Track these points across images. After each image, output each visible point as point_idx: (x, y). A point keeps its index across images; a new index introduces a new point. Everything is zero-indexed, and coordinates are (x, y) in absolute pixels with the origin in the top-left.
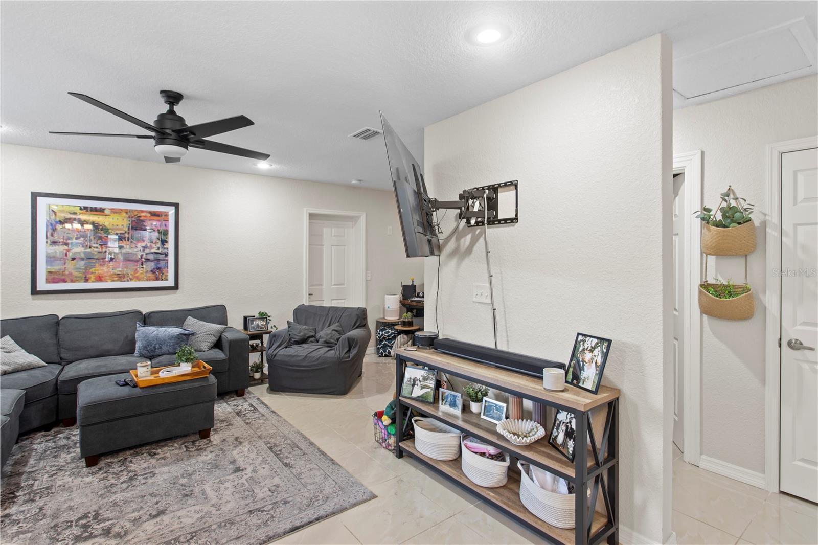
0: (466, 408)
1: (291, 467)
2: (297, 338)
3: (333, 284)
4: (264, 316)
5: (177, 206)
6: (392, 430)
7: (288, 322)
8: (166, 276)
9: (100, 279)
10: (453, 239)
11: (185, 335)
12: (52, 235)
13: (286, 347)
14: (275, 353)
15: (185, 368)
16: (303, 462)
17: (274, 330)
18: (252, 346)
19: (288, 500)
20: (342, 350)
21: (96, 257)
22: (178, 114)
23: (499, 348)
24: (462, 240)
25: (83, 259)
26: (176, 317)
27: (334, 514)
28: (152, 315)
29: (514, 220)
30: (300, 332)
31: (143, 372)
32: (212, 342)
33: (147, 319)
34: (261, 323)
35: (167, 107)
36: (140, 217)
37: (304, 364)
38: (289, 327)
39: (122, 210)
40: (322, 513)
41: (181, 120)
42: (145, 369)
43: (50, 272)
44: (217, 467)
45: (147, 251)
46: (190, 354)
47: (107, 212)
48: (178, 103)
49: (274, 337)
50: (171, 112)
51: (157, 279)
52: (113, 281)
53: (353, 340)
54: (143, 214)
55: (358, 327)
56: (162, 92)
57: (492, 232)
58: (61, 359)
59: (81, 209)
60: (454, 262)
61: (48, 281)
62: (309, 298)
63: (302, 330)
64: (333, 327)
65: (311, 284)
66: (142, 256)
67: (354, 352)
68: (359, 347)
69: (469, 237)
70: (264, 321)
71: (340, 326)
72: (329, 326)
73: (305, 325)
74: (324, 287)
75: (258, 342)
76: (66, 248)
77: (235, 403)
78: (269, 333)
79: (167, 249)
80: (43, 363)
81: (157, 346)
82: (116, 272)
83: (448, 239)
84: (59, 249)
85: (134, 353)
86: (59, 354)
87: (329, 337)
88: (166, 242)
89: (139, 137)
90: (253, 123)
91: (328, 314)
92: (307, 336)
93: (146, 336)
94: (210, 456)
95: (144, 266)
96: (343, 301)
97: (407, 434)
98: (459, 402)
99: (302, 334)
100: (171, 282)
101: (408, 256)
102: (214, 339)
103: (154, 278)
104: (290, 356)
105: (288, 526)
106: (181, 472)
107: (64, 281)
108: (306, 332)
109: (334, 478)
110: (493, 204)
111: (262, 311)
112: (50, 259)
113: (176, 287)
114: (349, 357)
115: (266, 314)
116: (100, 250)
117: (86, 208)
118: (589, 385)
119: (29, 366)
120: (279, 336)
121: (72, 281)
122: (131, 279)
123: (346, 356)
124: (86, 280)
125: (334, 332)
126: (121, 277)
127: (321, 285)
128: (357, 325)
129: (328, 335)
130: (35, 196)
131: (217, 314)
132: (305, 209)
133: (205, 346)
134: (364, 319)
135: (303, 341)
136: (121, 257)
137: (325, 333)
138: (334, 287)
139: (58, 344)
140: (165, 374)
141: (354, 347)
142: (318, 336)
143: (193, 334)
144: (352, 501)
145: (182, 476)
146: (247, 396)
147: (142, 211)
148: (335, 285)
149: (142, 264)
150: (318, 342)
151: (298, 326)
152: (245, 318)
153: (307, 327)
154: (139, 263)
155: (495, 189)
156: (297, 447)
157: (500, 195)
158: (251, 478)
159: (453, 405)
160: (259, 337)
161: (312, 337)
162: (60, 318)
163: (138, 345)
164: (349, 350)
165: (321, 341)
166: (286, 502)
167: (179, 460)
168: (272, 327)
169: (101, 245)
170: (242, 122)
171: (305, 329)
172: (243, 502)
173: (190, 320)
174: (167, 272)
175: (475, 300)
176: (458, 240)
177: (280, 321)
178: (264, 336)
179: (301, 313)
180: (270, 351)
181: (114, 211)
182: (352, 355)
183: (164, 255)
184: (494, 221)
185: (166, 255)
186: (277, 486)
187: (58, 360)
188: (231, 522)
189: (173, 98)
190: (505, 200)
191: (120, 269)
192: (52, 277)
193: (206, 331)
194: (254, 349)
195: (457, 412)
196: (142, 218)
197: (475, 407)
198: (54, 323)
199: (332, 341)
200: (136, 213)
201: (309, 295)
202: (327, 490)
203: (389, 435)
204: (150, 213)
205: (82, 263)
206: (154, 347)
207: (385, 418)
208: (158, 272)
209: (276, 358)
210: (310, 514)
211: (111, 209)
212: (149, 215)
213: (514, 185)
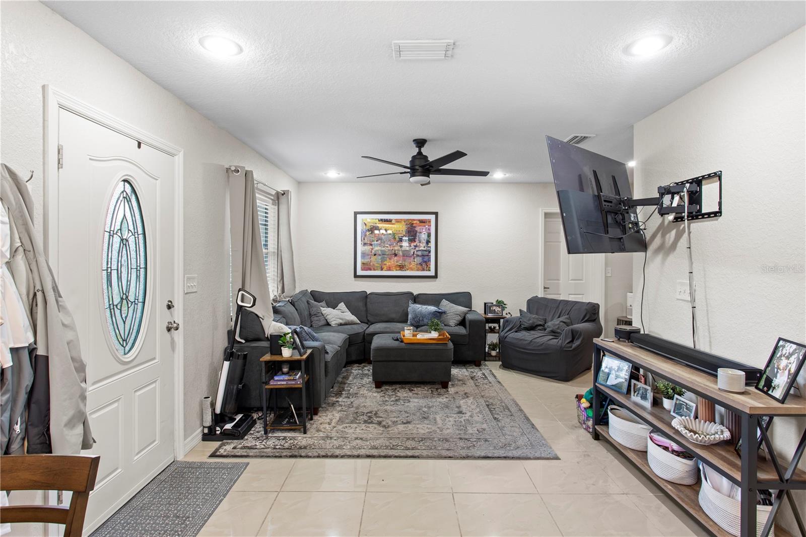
0: (656, 403)
1: (498, 421)
2: (526, 325)
3: (570, 279)
4: (500, 304)
5: (436, 214)
6: (590, 413)
7: (520, 310)
8: (430, 267)
9: (389, 269)
10: (659, 235)
11: (439, 312)
12: (364, 239)
13: (516, 332)
14: (506, 335)
15: (434, 335)
16: (508, 420)
17: (508, 316)
18: (490, 328)
19: (489, 440)
20: (565, 340)
21: (387, 253)
22: (424, 154)
23: (698, 347)
24: (668, 236)
25: (380, 255)
26: (434, 299)
27: (519, 458)
28: (419, 296)
29: (717, 214)
30: (529, 320)
31: (408, 333)
32: (457, 321)
33: (417, 299)
34: (497, 309)
35: (417, 150)
36: (413, 224)
37: (530, 348)
38: (521, 315)
39: (401, 220)
40: (510, 454)
41: (426, 157)
42: (409, 331)
43: (363, 263)
44: (447, 407)
45: (417, 249)
46: (437, 326)
47: (393, 222)
48: (423, 146)
49: (507, 322)
50: (420, 153)
51: (423, 270)
52: (397, 270)
53: (577, 332)
54: (414, 222)
55: (586, 321)
56: (414, 140)
57: (697, 226)
58: (368, 320)
59: (379, 221)
60: (659, 258)
61: (362, 270)
62: (544, 291)
63: (533, 319)
64: (561, 319)
65: (546, 277)
66: (414, 252)
67: (577, 343)
68: (583, 339)
69: (673, 233)
70: (499, 307)
71: (569, 318)
72: (559, 317)
73: (537, 314)
74: (560, 282)
75: (496, 325)
76: (371, 247)
77: (472, 370)
78: (503, 318)
79: (430, 247)
80: (359, 322)
81: (421, 319)
82: (398, 264)
83: (654, 236)
84: (368, 248)
85: (407, 322)
86: (367, 317)
87: (557, 327)
88: (430, 242)
89: (401, 173)
90: (466, 155)
91: (558, 307)
92: (536, 324)
93: (414, 311)
94: (445, 400)
95: (415, 260)
96: (581, 296)
97: (602, 420)
98: (650, 395)
99: (531, 322)
100: (432, 273)
101: (569, 253)
102: (459, 318)
103: (422, 269)
104: (518, 339)
105: (483, 454)
106: (425, 404)
107: (370, 270)
108: (535, 321)
109: (530, 437)
110: (695, 198)
111: (500, 300)
112: (364, 255)
113: (436, 276)
114: (571, 347)
115: (503, 302)
116: (389, 248)
117: (382, 220)
118: (778, 393)
119: (352, 322)
120: (510, 321)
121: (374, 270)
122: (407, 270)
123: (568, 345)
124: (382, 269)
125: (561, 323)
126: (401, 267)
127: (558, 280)
128: (586, 319)
129: (556, 325)
130: (356, 214)
131: (464, 299)
132: (540, 209)
133: (452, 322)
134: (594, 314)
135: (532, 328)
136: (401, 253)
137: (554, 323)
138: (570, 282)
139: (367, 310)
140: (422, 336)
141: (578, 339)
142: (546, 326)
143: (445, 313)
144: (537, 455)
145: (425, 407)
146: (482, 367)
147: (414, 220)
148: (572, 280)
149: (414, 259)
150: (545, 330)
151: (529, 315)
152: (485, 304)
153: (537, 317)
154: (412, 258)
155: (698, 182)
156: (509, 409)
157: (704, 187)
158: (468, 420)
159: (644, 397)
160: (496, 320)
161: (540, 325)
162: (368, 293)
163: (410, 316)
164: (572, 341)
165: (548, 330)
166: (486, 440)
167: (425, 397)
168: (507, 314)
169: (390, 245)
170: (458, 155)
171: (534, 318)
172: (457, 432)
173: (445, 305)
174: (430, 265)
175: (679, 297)
176: (663, 236)
177: (515, 307)
178: (501, 320)
179: (533, 303)
180: (502, 334)
181: (398, 221)
182: (574, 346)
183: (428, 252)
184: (698, 215)
185: (430, 252)
186: (484, 430)
187: (366, 321)
188: (447, 440)
189: (420, 143)
190: (709, 192)
191: (401, 262)
192: (366, 267)
193: (454, 311)
194: (492, 330)
195: (648, 404)
196: (414, 225)
197: (667, 404)
198: (364, 297)
199: (559, 331)
200: (410, 221)
201: (545, 288)
202: (520, 443)
203: (588, 418)
204: (419, 220)
205: (380, 257)
206: (419, 319)
207: (583, 400)
208: (425, 264)
209: (506, 340)
210: (502, 453)
211: (396, 220)
212: (418, 222)
213: (718, 176)
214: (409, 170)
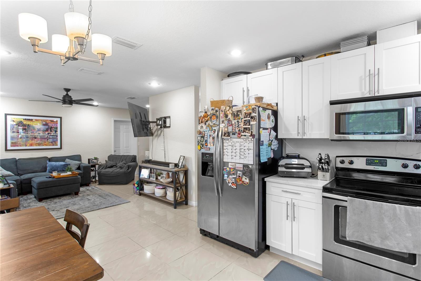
0: (157, 179)
1: (106, 199)
2: (109, 166)
4: (96, 159)
5: (61, 118)
6: (138, 188)
7: (106, 160)
8: (57, 144)
9: (31, 145)
10: (156, 132)
11: (66, 164)
12: (13, 129)
13: (105, 169)
14: (100, 171)
15: (69, 173)
16: (110, 197)
17: (100, 163)
18: (92, 169)
20: (126, 169)
21: (30, 137)
22: (70, 95)
23: (166, 162)
24: (158, 132)
25: (24, 138)
26: (62, 159)
27: (118, 205)
28: (52, 158)
29: (169, 127)
30: (110, 164)
32: (76, 168)
33: (50, 160)
34: (95, 161)
36: (47, 122)
37: (111, 174)
38: (106, 162)
39: (39, 120)
40: (114, 205)
41: (71, 97)
42: (55, 173)
43: (12, 143)
44: (82, 200)
45: (50, 135)
46: (71, 169)
47: (34, 120)
48: (69, 91)
49: (100, 166)
50: (67, 94)
51: (53, 145)
52: (36, 146)
53: (130, 166)
54: (48, 121)
55: (133, 162)
56: (64, 89)
57: (165, 130)
58: (18, 174)
59: (24, 119)
60: (156, 138)
61: (11, 146)
62: (114, 152)
63: (111, 163)
64: (123, 162)
65: (115, 147)
66: (47, 137)
67: (130, 170)
68: (132, 168)
69: (160, 131)
70: (96, 160)
71: (126, 162)
72: (122, 162)
73: (113, 161)
75: (94, 168)
76: (18, 134)
77: (86, 188)
78: (98, 164)
79: (57, 134)
80: (14, 175)
81: (56, 169)
82: (37, 142)
83: (155, 132)
84: (15, 134)
85: (46, 171)
86: (17, 172)
87: (121, 165)
88: (57, 131)
89: (57, 102)
90: (93, 100)
91: (121, 158)
92: (113, 165)
93: (51, 166)
94: (79, 198)
95: (48, 140)
96: (128, 154)
97: (142, 189)
98: (155, 177)
99: (111, 164)
100: (59, 146)
101: (135, 137)
102: (77, 166)
103: (52, 145)
104: (106, 172)
105: (105, 207)
107: (18, 146)
108: (113, 164)
109: (119, 199)
110: (165, 122)
111: (95, 157)
112: (12, 138)
113: (61, 148)
114: (128, 171)
115: (97, 158)
116: (31, 134)
117: (26, 119)
118: (180, 167)
119: (9, 175)
120: (102, 165)
121: (20, 146)
122: (43, 145)
123: (127, 171)
124: (26, 146)
125: (123, 164)
126: (39, 144)
127: (120, 148)
128: (132, 161)
129: (121, 164)
130: (6, 115)
131: (78, 158)
132: (112, 119)
133: (74, 169)
134: (135, 159)
135: (112, 167)
136: (39, 137)
137: (120, 164)
139: (17, 168)
140: (63, 174)
141: (130, 168)
142: (117, 165)
143: (69, 164)
144: (123, 203)
145: (72, 202)
146: (90, 186)
147: (47, 120)
148: (125, 147)
149: (47, 140)
150: (117, 167)
151: (109, 162)
152: (89, 160)
153: (113, 162)
154: (46, 140)
155: (165, 118)
157: (167, 119)
158: (94, 201)
159: (153, 178)
160: (94, 166)
161: (115, 165)
162: (17, 159)
163: (48, 168)
164: (128, 169)
165: (118, 167)
166: (104, 204)
167: (69, 199)
168: (99, 163)
169: (31, 133)
171: (112, 163)
172: (92, 205)
173: (68, 161)
174: (57, 143)
175: (161, 149)
176: (157, 132)
177: (103, 160)
178: (96, 165)
179: (110, 157)
180: (99, 170)
181: (36, 120)
182: (129, 171)
183: (56, 136)
184: (165, 127)
185: (57, 136)
186: (102, 202)
187: (17, 174)
188: (89, 207)
189: (67, 90)
191: (39, 142)
192: (13, 144)
193: (74, 164)
194: (92, 170)
195: (155, 179)
196: (47, 123)
197: (159, 178)
198: (15, 161)
199: (122, 167)
200: (45, 121)
201: (114, 151)
202: (116, 201)
203: (137, 190)
204: (50, 120)
205: (24, 139)
207: (136, 185)
208: (54, 142)
209: (101, 173)
210: (111, 205)
211: (35, 119)
212: (50, 121)
213: (169, 117)
214: (62, 101)
